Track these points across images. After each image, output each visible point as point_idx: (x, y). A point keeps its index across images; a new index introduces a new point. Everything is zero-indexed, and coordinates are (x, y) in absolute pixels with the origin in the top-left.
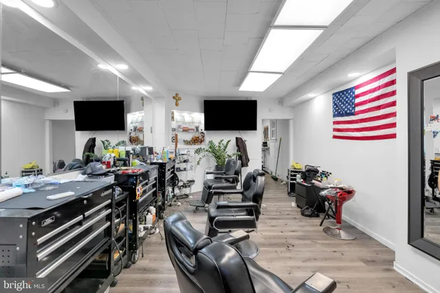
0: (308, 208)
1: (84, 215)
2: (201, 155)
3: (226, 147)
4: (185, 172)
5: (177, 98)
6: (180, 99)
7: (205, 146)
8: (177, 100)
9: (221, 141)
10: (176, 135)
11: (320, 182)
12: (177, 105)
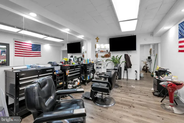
0: (157, 92)
1: (39, 76)
2: (108, 62)
3: (120, 59)
4: (100, 69)
5: (97, 39)
6: (99, 39)
7: (110, 58)
8: (97, 40)
9: (117, 56)
10: (97, 54)
11: (163, 77)
12: (97, 41)
